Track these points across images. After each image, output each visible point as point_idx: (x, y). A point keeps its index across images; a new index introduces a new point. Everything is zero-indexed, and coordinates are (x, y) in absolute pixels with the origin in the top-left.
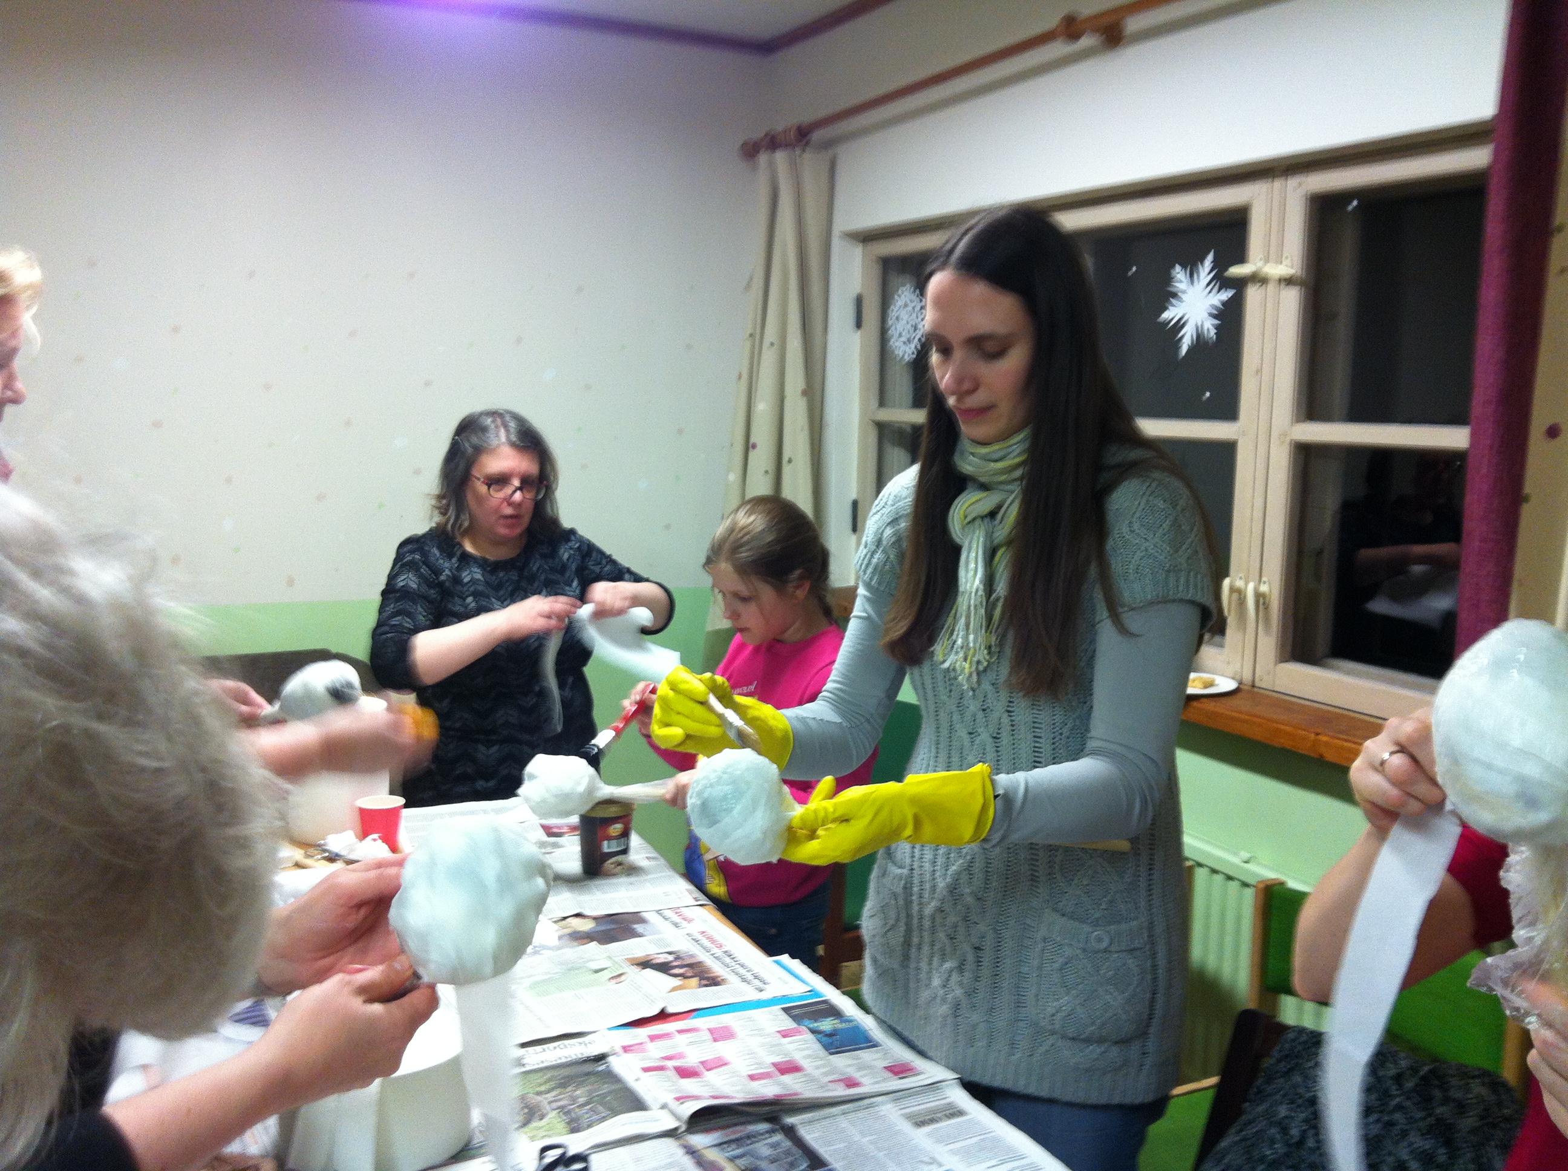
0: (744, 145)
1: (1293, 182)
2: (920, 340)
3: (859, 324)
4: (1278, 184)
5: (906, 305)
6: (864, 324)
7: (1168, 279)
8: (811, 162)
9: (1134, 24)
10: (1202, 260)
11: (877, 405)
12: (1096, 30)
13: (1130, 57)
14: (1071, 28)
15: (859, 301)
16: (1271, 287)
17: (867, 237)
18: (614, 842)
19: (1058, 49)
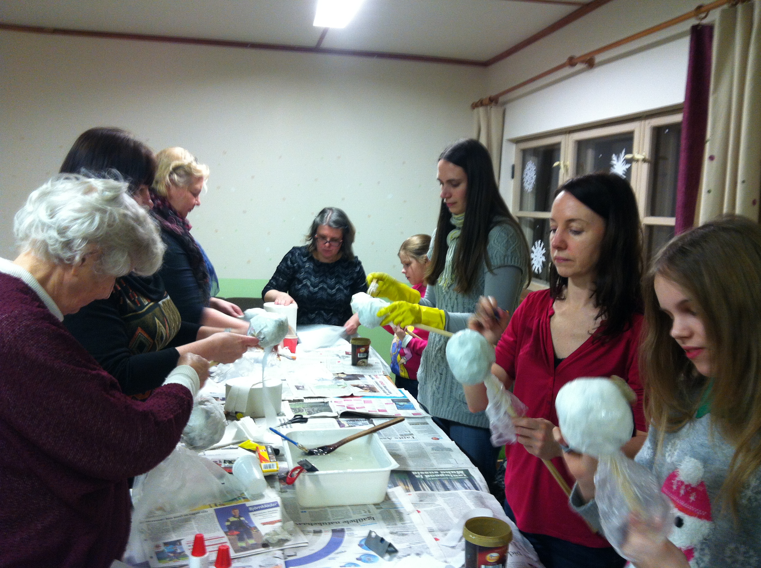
0: (473, 104)
1: (647, 122)
2: (533, 183)
3: (513, 177)
4: (643, 122)
5: (529, 169)
6: (515, 177)
7: (610, 159)
8: (495, 112)
9: (598, 58)
10: (621, 152)
11: (519, 209)
12: (582, 62)
13: (597, 71)
14: (572, 62)
15: (513, 167)
16: (640, 163)
17: (517, 141)
18: (362, 354)
19: (568, 70)
